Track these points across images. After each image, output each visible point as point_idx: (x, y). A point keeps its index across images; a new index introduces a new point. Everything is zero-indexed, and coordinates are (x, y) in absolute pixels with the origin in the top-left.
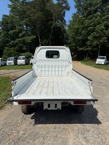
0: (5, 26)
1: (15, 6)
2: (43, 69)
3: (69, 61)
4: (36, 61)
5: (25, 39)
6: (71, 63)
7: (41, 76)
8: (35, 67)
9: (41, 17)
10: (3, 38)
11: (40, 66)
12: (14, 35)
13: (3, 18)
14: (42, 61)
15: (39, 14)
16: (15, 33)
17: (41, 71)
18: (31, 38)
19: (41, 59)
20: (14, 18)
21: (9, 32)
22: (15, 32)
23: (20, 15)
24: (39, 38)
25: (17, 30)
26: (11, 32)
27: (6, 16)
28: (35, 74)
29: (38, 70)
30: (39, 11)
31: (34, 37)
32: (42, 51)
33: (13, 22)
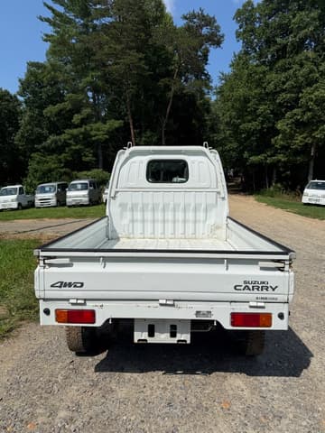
0: (33, 93)
1: (62, 36)
2: (138, 216)
3: (219, 193)
4: (117, 192)
5: (91, 130)
6: (223, 198)
7: (131, 236)
8: (112, 209)
9: (139, 67)
10: (29, 127)
11: (129, 206)
12: (58, 120)
13: (28, 70)
14: (134, 190)
15: (133, 57)
16: (63, 113)
17: (133, 221)
18: (106, 127)
19: (131, 184)
20: (61, 71)
21: (44, 111)
22: (61, 110)
23: (76, 63)
24: (131, 127)
25: (67, 105)
26: (50, 110)
27: (37, 65)
28: (114, 231)
29: (121, 217)
30: (130, 49)
31: (117, 124)
32: (134, 162)
33: (56, 83)
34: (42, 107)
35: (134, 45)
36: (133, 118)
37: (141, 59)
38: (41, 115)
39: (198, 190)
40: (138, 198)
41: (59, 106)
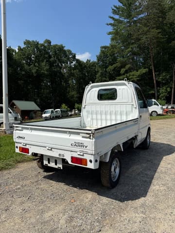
0: (103, 61)
1: (117, 30)
2: (94, 116)
3: (133, 105)
4: (85, 105)
5: (130, 76)
6: (136, 108)
7: (92, 126)
10: (100, 78)
11: (91, 112)
12: (114, 73)
13: (101, 51)
16: (117, 68)
17: (92, 119)
18: (138, 73)
20: (116, 48)
21: (107, 69)
22: (115, 68)
23: (123, 42)
25: (118, 65)
26: (111, 68)
27: (105, 47)
28: (84, 123)
29: (87, 117)
31: (144, 71)
33: (114, 54)
34: (106, 67)
35: (155, 26)
36: (154, 66)
37: (159, 33)
38: (106, 71)
39: (121, 104)
40: (94, 108)
41: (114, 65)
